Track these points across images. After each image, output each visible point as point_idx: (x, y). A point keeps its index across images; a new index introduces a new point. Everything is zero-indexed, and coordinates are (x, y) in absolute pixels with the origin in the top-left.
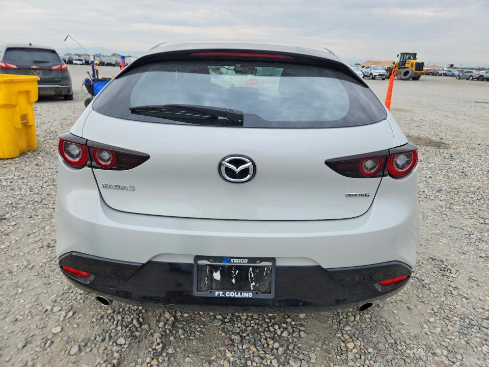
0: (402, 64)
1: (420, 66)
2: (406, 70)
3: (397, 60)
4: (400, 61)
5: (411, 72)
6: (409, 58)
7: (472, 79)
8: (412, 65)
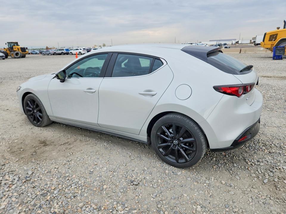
0: (11, 49)
1: (23, 49)
2: (16, 52)
3: (7, 47)
4: (9, 47)
5: (19, 53)
6: (14, 45)
7: (51, 55)
8: (18, 49)
